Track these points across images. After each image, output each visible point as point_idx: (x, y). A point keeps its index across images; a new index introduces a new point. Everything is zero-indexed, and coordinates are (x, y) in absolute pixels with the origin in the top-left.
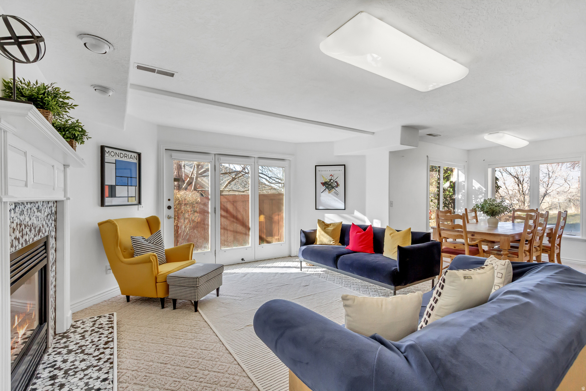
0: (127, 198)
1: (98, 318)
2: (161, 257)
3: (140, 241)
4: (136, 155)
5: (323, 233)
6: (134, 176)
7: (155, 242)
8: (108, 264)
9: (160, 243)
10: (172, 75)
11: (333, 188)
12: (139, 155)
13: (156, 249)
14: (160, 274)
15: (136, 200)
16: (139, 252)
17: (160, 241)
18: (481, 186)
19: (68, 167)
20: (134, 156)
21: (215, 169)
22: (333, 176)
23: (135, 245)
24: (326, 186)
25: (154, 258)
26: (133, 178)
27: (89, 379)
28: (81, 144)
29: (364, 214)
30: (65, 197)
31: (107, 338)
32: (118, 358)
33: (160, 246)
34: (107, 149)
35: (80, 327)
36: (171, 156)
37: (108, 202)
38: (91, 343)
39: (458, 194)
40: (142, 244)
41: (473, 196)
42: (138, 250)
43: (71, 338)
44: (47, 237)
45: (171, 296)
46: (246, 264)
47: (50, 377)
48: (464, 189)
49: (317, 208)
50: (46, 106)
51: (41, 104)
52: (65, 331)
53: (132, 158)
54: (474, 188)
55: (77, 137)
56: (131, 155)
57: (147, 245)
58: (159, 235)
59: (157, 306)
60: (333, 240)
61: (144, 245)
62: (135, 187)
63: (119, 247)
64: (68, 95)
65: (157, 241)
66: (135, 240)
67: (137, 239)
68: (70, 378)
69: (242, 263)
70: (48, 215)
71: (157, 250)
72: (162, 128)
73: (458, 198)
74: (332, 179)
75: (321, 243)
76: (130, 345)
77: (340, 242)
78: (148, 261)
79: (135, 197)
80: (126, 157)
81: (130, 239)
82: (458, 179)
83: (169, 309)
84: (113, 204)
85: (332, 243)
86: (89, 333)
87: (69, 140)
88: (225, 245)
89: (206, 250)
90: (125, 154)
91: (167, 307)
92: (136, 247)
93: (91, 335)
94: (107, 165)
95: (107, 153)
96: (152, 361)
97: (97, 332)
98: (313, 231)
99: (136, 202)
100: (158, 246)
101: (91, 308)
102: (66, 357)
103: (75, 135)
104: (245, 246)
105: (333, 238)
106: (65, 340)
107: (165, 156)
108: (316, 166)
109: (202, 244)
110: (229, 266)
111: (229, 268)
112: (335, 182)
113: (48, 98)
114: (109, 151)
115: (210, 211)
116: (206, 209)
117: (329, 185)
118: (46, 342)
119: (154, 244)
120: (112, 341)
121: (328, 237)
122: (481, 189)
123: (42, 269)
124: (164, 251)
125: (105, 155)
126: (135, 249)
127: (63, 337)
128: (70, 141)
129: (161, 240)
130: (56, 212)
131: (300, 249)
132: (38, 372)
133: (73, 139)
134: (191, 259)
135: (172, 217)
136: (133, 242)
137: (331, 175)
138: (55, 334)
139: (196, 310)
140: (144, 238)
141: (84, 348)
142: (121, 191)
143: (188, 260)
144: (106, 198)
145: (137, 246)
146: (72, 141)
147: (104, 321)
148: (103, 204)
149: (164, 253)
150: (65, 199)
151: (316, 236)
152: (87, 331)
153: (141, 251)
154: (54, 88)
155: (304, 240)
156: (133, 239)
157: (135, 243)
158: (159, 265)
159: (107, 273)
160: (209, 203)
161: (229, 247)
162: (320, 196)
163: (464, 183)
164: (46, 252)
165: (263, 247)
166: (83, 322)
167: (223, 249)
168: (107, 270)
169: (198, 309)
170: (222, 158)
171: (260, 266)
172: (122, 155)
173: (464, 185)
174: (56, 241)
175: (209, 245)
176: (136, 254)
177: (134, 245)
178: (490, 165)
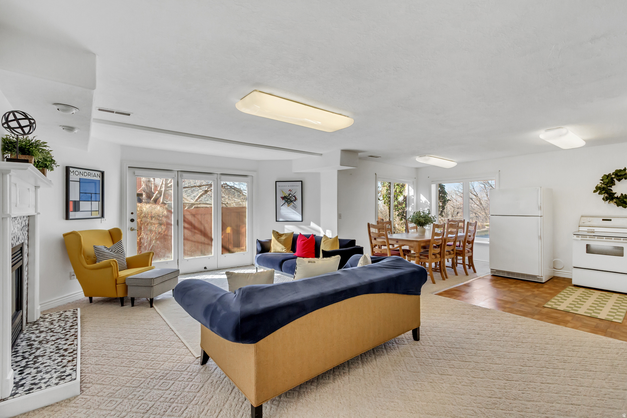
0: (91, 212)
1: (64, 312)
2: (122, 263)
3: (102, 249)
4: (99, 173)
5: (276, 242)
6: (98, 192)
7: (117, 250)
8: (72, 270)
9: (121, 252)
10: (129, 115)
11: (292, 201)
12: (103, 173)
13: (117, 256)
14: (119, 277)
15: (99, 214)
16: (101, 259)
17: (121, 250)
18: (427, 200)
19: (38, 188)
20: (98, 174)
21: (178, 184)
22: (291, 191)
23: (98, 253)
24: (285, 200)
25: (114, 263)
26: (97, 194)
27: (59, 344)
28: (50, 171)
29: (319, 225)
30: (36, 212)
31: (72, 324)
32: (81, 337)
33: (121, 254)
34: (71, 169)
35: (48, 318)
36: (134, 173)
37: (73, 216)
38: (58, 326)
39: (409, 207)
40: (104, 252)
41: (421, 209)
42: (100, 258)
43: (41, 324)
44: (23, 244)
45: (130, 295)
46: (208, 272)
47: (28, 345)
48: (413, 203)
49: (277, 220)
50: (31, 153)
51: (27, 152)
52: (35, 320)
53: (96, 176)
54: (421, 202)
55: (48, 166)
56: (95, 174)
57: (108, 253)
58: (120, 244)
59: (117, 305)
60: (285, 248)
61: (106, 253)
62: (98, 202)
63: (83, 255)
64: (45, 144)
65: (118, 250)
66: (97, 249)
67: (100, 248)
68: (43, 345)
69: (204, 271)
70: (23, 226)
71: (118, 258)
72: (124, 147)
73: (409, 210)
74: (291, 193)
75: (275, 251)
76: (91, 329)
77: (291, 250)
78: (109, 266)
79: (98, 211)
80: (90, 175)
81: (93, 248)
82: (409, 194)
83: (128, 307)
84: (77, 217)
85: (284, 251)
86: (57, 321)
87: (41, 168)
88: (188, 255)
89: (169, 260)
90: (88, 173)
91: (126, 305)
92: (98, 255)
93: (58, 322)
94: (71, 184)
95: (72, 173)
96: (109, 337)
97: (63, 320)
98: (268, 241)
99: (99, 216)
100: (119, 254)
101: (57, 308)
102: (38, 335)
103: (46, 164)
104: (208, 255)
105: (285, 246)
106: (36, 326)
107: (128, 174)
108: (276, 182)
109: (165, 253)
110: (191, 274)
111: (191, 275)
112: (294, 196)
113: (32, 148)
114: (73, 171)
115: (173, 223)
116: (169, 221)
117: (288, 199)
118: (21, 326)
119: (115, 252)
120: (77, 325)
121: (281, 245)
122: (426, 203)
123: (18, 268)
124: (125, 259)
125: (70, 174)
126: (98, 257)
127: (34, 324)
128: (43, 169)
129: (123, 249)
130: (28, 224)
131: (256, 257)
132: (17, 343)
133: (45, 167)
134: (151, 266)
135: (135, 229)
136: (96, 250)
137: (290, 190)
138: (27, 323)
139: (152, 306)
140: (106, 248)
141: (52, 330)
142: (85, 206)
143: (148, 266)
144: (70, 212)
145: (100, 254)
146: (44, 169)
147: (69, 314)
148: (67, 218)
149: (125, 261)
150: (36, 214)
151: (271, 245)
152: (55, 320)
153: (103, 258)
154: (36, 141)
155: (260, 249)
156: (96, 248)
157: (97, 252)
158: (119, 271)
159: (71, 279)
160: (172, 216)
161: (192, 257)
162: (280, 210)
163: (413, 197)
164: (21, 256)
165: (225, 257)
166: (50, 315)
167: (186, 258)
168: (71, 276)
169: (154, 305)
170: (185, 175)
171: (221, 273)
172: (86, 174)
173: (413, 199)
174: (28, 247)
175: (172, 255)
176: (98, 261)
177: (96, 253)
178: (433, 182)
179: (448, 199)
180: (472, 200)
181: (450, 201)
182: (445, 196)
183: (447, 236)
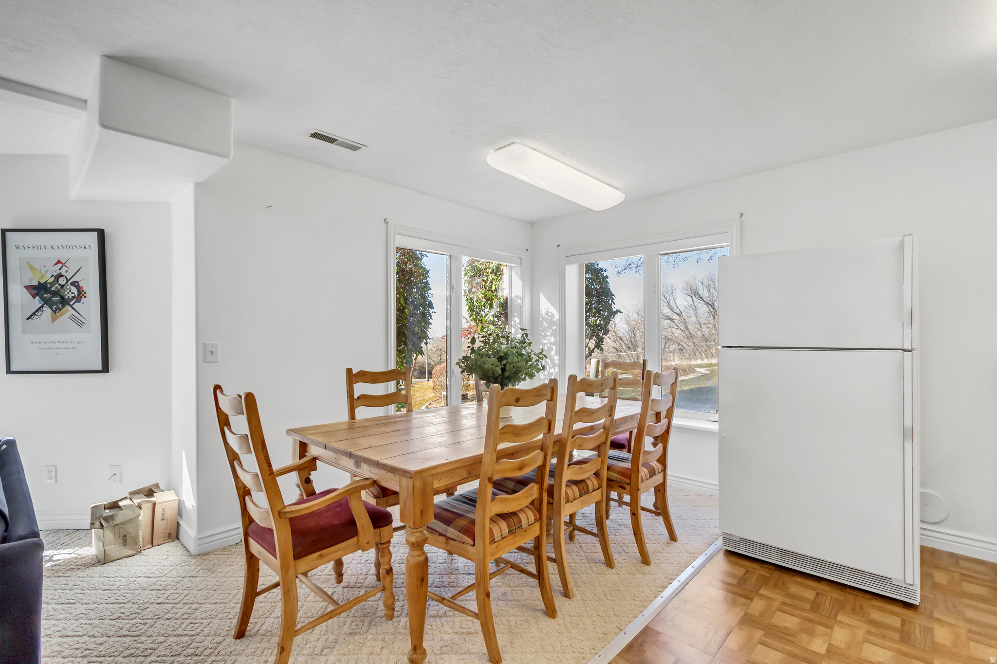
11: (64, 302)
22: (63, 265)
24: (42, 298)
49: (10, 369)
74: (63, 272)
108: (5, 232)
112: (73, 284)
117: (53, 295)
137: (59, 262)
162: (23, 333)
178: (570, 258)
179: (614, 310)
180: (674, 322)
181: (621, 312)
182: (610, 302)
183: (570, 426)
